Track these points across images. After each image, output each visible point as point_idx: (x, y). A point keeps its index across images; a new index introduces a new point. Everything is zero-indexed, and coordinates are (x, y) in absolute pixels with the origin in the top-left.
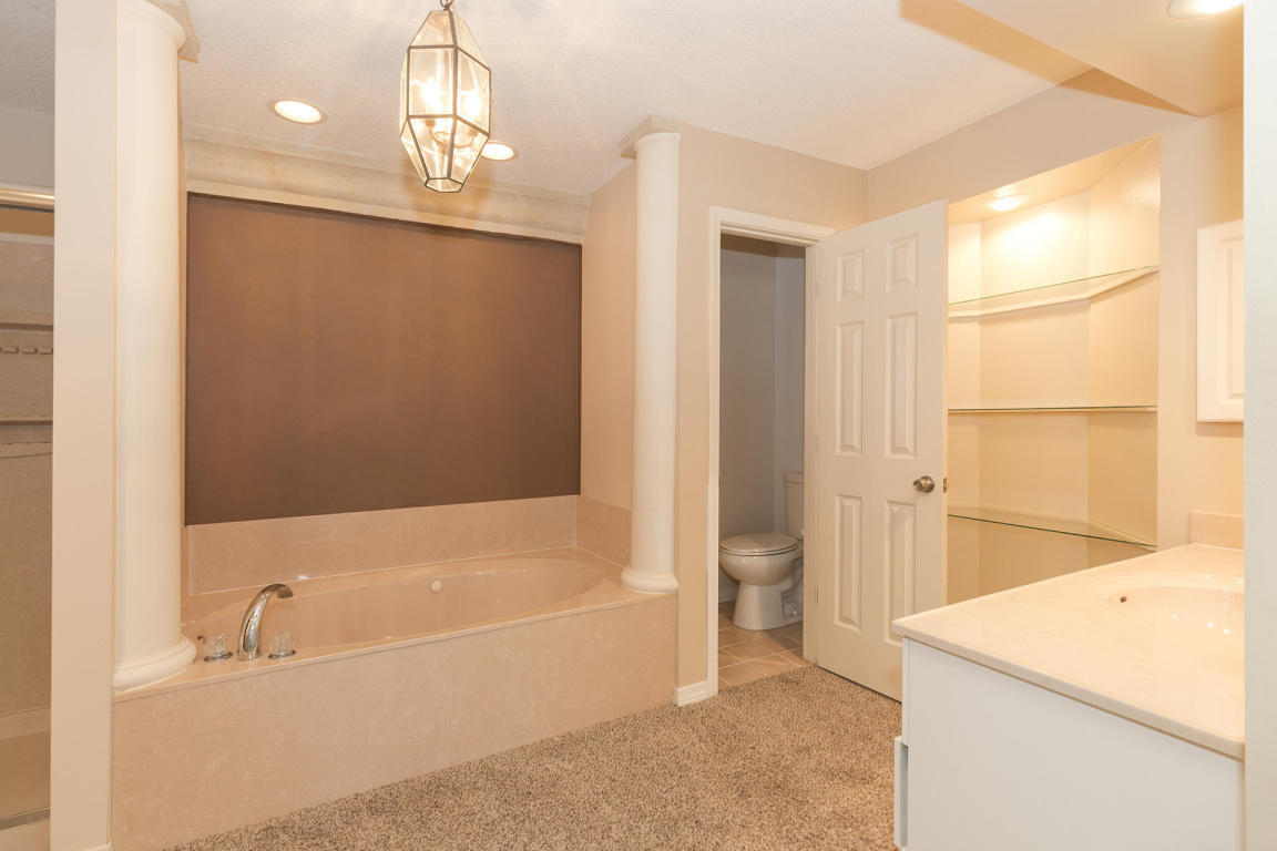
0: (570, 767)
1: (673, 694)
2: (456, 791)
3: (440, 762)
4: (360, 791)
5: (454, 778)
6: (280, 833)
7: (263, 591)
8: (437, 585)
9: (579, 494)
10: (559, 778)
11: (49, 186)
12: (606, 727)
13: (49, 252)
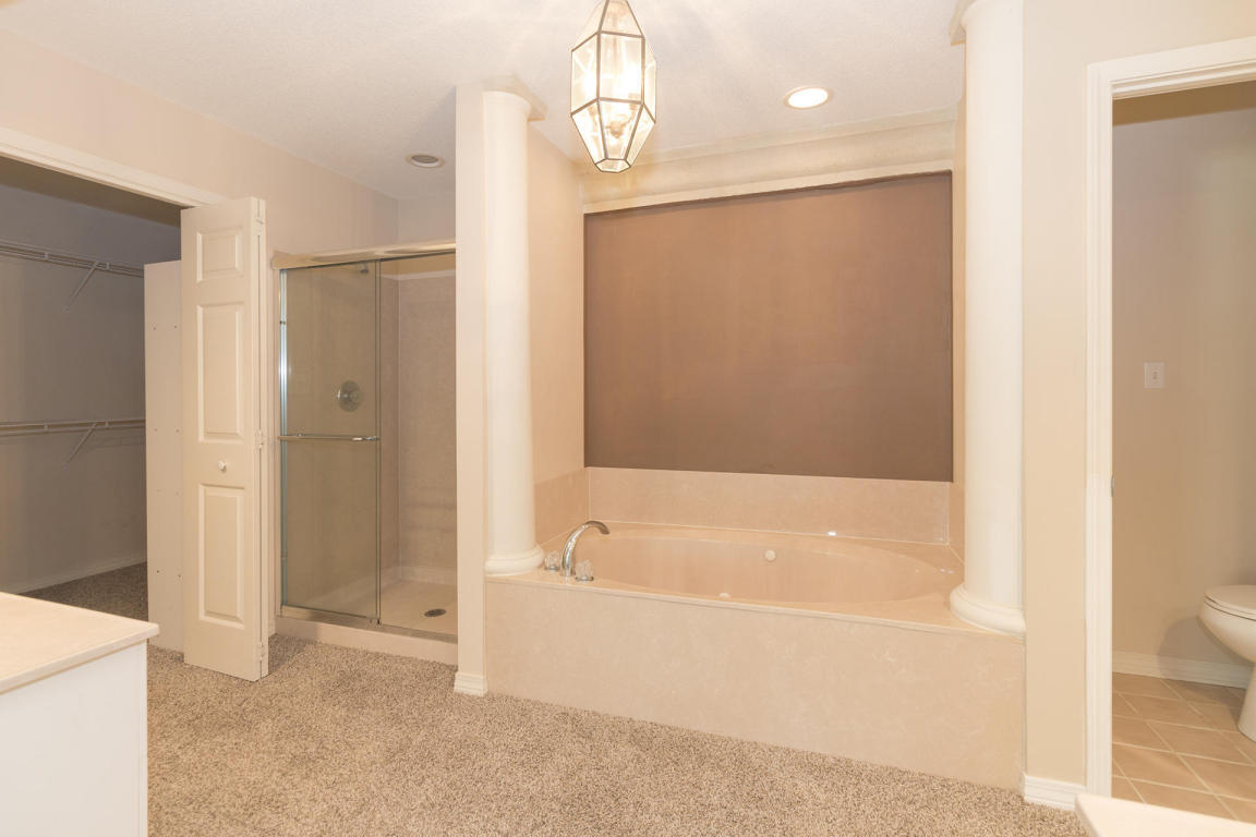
0: (823, 797)
1: (1020, 780)
2: (702, 760)
3: (703, 725)
4: (635, 719)
5: (708, 746)
6: (569, 721)
7: (588, 523)
8: (771, 555)
9: (951, 480)
10: (801, 801)
11: (452, 235)
12: (896, 775)
13: (452, 282)
